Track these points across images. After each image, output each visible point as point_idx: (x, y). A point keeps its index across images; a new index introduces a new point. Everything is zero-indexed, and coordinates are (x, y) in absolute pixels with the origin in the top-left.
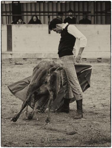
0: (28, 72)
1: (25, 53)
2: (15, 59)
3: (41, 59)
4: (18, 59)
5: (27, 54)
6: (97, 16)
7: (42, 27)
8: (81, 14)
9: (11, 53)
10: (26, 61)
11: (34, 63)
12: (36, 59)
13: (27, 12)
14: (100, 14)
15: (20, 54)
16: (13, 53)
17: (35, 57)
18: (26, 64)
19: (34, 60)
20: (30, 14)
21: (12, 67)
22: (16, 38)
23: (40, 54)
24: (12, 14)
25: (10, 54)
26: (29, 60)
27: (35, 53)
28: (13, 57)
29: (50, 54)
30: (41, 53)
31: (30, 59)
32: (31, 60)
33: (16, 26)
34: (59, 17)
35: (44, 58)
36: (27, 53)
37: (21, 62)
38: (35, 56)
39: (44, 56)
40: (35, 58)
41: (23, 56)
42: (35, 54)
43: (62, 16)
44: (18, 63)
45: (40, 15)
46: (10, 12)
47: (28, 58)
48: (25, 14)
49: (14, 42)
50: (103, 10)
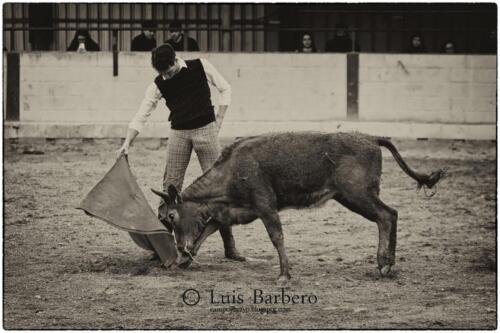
0: (51, 174)
1: (52, 124)
2: (26, 139)
3: (92, 139)
4: (32, 139)
5: (56, 127)
6: (243, 31)
7: (97, 59)
8: (202, 26)
9: (15, 124)
10: (54, 144)
11: (73, 150)
12: (81, 141)
13: (67, 21)
14: (250, 26)
15: (38, 126)
16: (22, 123)
17: (77, 136)
18: (52, 154)
19: (74, 142)
20: (73, 25)
21: (15, 161)
22: (30, 86)
23: (90, 126)
24: (27, 26)
25: (14, 127)
26: (62, 142)
27: (79, 124)
28: (21, 135)
29: (115, 127)
30: (94, 126)
31: (65, 139)
32: (68, 143)
33: (30, 57)
34: (147, 33)
35: (101, 136)
36: (58, 124)
37: (39, 148)
38: (77, 132)
39: (102, 131)
40: (78, 139)
41: (46, 133)
42: (79, 127)
43: (155, 32)
44: (32, 150)
45: (99, 30)
46: (23, 21)
47: (58, 139)
48: (63, 25)
49: (26, 97)
50: (259, 17)
